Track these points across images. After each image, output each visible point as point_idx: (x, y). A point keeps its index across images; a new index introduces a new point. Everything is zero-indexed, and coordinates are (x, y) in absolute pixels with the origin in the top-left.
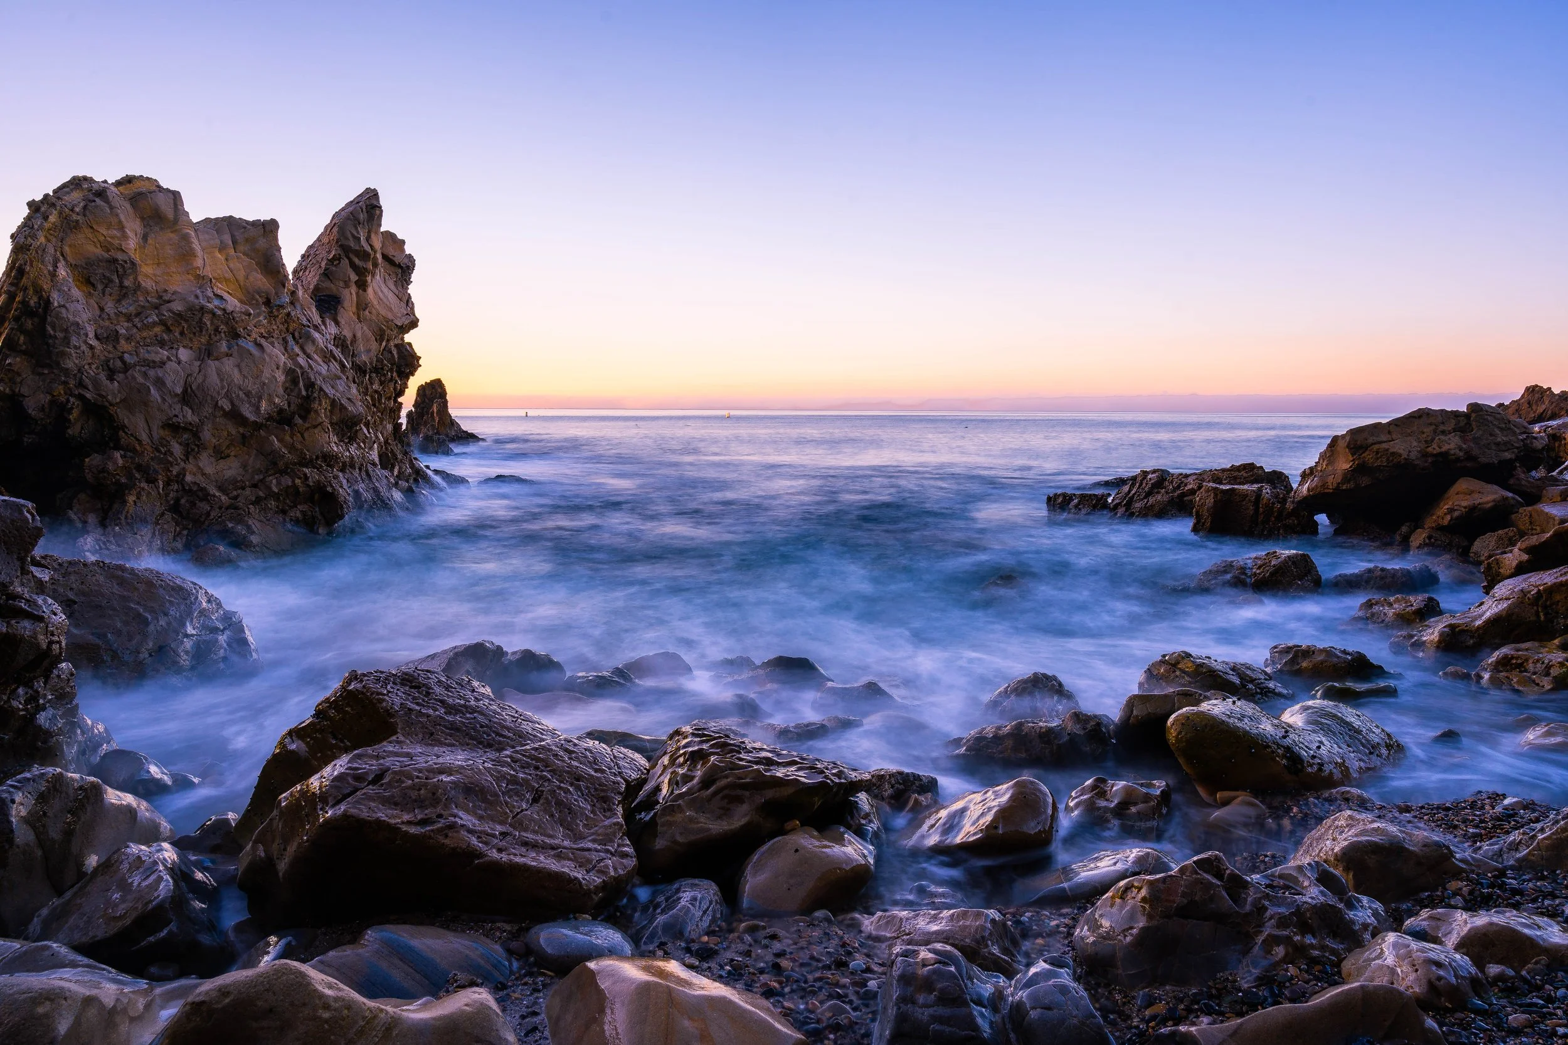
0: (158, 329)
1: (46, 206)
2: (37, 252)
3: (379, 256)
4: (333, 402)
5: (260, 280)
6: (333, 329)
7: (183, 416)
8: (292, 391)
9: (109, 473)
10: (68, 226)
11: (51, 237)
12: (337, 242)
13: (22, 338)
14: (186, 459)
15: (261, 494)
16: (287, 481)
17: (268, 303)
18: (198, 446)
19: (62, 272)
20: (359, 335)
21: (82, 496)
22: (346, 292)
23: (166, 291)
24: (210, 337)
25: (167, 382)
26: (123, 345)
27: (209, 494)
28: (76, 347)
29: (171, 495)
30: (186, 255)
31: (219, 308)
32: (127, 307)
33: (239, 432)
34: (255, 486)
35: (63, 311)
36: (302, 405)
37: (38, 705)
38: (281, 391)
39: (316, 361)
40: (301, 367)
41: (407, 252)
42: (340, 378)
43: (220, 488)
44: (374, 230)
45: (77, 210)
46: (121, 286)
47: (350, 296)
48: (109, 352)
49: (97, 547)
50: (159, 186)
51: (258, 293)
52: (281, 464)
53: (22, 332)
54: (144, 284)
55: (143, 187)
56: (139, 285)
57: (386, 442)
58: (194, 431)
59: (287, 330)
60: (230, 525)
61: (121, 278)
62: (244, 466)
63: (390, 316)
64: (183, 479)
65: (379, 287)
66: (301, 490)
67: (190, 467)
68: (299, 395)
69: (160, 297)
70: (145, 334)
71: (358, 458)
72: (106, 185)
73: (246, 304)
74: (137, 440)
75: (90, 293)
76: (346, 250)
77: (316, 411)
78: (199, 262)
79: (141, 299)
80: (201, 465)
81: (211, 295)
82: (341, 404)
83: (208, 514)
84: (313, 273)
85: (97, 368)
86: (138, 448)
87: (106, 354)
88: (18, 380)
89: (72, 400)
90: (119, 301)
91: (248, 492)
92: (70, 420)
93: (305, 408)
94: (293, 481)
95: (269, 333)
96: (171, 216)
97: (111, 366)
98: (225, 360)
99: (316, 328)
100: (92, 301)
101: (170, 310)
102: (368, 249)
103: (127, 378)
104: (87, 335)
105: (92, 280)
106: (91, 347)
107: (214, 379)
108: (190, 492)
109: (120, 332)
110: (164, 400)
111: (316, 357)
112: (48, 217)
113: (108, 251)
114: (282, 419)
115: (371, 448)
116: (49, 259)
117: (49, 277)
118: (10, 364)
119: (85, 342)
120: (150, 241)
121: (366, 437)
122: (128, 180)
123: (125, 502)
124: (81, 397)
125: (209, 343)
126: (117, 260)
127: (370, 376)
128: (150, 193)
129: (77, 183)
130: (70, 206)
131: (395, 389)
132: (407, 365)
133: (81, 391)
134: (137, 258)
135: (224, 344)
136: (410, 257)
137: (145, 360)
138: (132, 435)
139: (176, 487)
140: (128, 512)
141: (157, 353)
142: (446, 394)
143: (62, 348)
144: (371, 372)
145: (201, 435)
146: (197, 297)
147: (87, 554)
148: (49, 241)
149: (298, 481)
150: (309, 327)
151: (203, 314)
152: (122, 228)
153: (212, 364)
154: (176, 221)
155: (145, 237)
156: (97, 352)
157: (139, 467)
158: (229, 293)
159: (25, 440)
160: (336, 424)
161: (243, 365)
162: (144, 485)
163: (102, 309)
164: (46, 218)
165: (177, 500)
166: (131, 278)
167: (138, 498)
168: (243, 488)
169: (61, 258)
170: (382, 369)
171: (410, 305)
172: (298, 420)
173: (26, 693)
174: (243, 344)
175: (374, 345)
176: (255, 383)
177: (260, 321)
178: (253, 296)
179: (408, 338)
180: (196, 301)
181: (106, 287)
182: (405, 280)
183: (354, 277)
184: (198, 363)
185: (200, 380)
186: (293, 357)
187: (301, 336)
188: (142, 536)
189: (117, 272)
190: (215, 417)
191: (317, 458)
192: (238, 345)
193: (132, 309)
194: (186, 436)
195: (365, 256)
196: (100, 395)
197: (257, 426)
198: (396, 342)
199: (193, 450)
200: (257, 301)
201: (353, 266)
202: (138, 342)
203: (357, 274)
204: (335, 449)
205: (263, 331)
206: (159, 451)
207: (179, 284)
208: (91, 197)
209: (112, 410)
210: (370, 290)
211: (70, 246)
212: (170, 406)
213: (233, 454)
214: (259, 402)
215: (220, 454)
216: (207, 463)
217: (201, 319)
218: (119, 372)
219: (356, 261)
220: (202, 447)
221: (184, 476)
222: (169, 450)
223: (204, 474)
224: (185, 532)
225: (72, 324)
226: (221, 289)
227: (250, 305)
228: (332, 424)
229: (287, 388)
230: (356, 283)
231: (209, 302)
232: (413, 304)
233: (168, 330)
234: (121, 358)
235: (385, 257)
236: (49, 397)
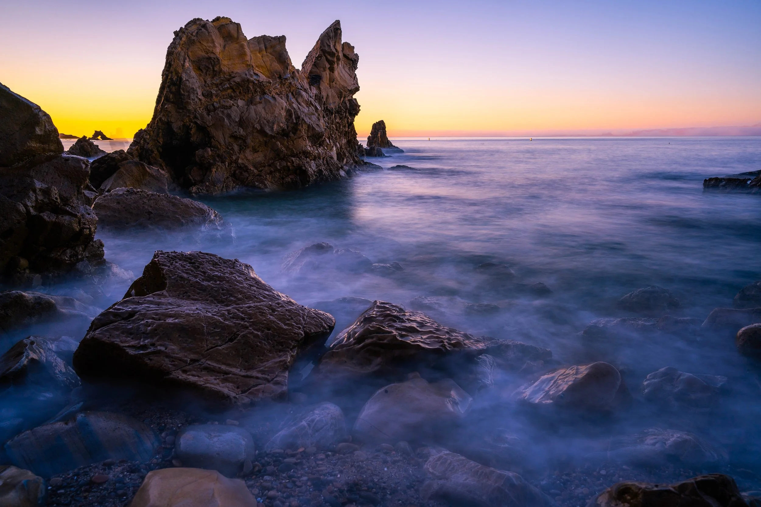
0: (229, 91)
1: (181, 33)
2: (176, 55)
3: (341, 55)
4: (309, 126)
5: (277, 66)
6: (314, 91)
7: (239, 132)
8: (289, 120)
9: (205, 158)
10: (191, 42)
11: (183, 48)
12: (320, 48)
13: (171, 96)
14: (240, 153)
15: (272, 169)
16: (284, 163)
17: (280, 77)
18: (245, 146)
19: (187, 64)
20: (330, 94)
21: (195, 168)
22: (324, 73)
23: (233, 72)
24: (253, 94)
25: (232, 116)
26: (215, 99)
27: (248, 169)
28: (193, 100)
29: (232, 169)
30: (242, 55)
31: (256, 80)
32: (217, 81)
33: (264, 140)
34: (269, 166)
35: (187, 82)
36: (294, 127)
37: (78, 259)
38: (284, 120)
39: (302, 106)
40: (294, 109)
41: (355, 53)
42: (314, 114)
43: (255, 167)
44: (337, 41)
45: (194, 34)
46: (214, 71)
47: (326, 75)
48: (208, 102)
49: (198, 191)
50: (231, 21)
51: (276, 73)
52: (282, 155)
53: (171, 93)
54: (223, 69)
55: (223, 22)
56: (221, 70)
57: (341, 147)
58: (243, 139)
59: (290, 90)
60: (257, 184)
61: (213, 66)
62: (265, 156)
63: (345, 85)
64: (238, 162)
65: (340, 70)
66: (290, 168)
67: (241, 156)
68: (292, 122)
69: (230, 75)
70: (224, 93)
71: (323, 154)
72: (207, 22)
73: (270, 78)
74: (219, 143)
75: (200, 74)
76: (324, 51)
77: (300, 130)
78: (248, 58)
79: (222, 76)
80: (246, 155)
81: (253, 74)
82: (313, 127)
83: (247, 178)
84: (310, 64)
85: (203, 109)
86: (219, 147)
87: (207, 103)
88: (170, 115)
89: (192, 124)
90: (213, 78)
91: (266, 168)
92: (191, 133)
93: (295, 129)
94: (287, 164)
95: (280, 92)
96: (236, 36)
97: (209, 109)
98: (258, 105)
99: (305, 90)
100: (201, 78)
101: (234, 82)
102: (334, 51)
103: (215, 114)
104: (197, 94)
105: (201, 67)
106: (200, 100)
107: (253, 114)
108: (240, 168)
109: (213, 92)
110: (230, 124)
111: (303, 104)
112: (182, 38)
113: (208, 53)
114: (284, 134)
115: (331, 149)
116: (181, 58)
117: (181, 67)
118: (166, 107)
119: (197, 97)
120: (226, 48)
121: (328, 144)
122: (218, 19)
123: (211, 171)
124: (196, 123)
125: (252, 97)
126: (211, 58)
127: (335, 115)
128: (226, 25)
129: (195, 21)
130: (191, 33)
131: (348, 122)
132: (353, 110)
133: (195, 120)
134: (220, 57)
135: (258, 97)
136: (357, 55)
137: (223, 105)
138: (217, 141)
139: (234, 165)
140: (212, 176)
141: (228, 102)
142: (385, 128)
143: (187, 100)
144: (336, 113)
145: (246, 141)
146: (246, 75)
147: (193, 194)
148: (182, 50)
149: (289, 164)
150: (301, 90)
151: (249, 83)
152: (213, 42)
153: (252, 107)
154: (238, 38)
155: (224, 47)
156: (203, 102)
157: (218, 156)
158: (261, 72)
159: (174, 142)
160: (311, 137)
161: (266, 107)
162: (219, 164)
163: (205, 82)
164: (181, 39)
165: (235, 171)
166: (218, 66)
167: (217, 170)
168: (264, 167)
169: (187, 58)
170: (341, 111)
171: (356, 79)
172: (291, 134)
173: (71, 252)
174: (266, 97)
175: (337, 100)
176: (272, 116)
177: (276, 86)
178: (274, 74)
179: (354, 96)
180: (246, 77)
181: (207, 71)
182: (354, 67)
183: (328, 66)
184: (247, 107)
185: (247, 115)
186: (291, 104)
187: (296, 94)
188: (218, 187)
189: (211, 64)
190: (253, 132)
191: (300, 153)
192: (264, 98)
193: (218, 81)
194: (240, 142)
195: (332, 54)
196: (203, 122)
197: (272, 137)
198: (349, 98)
199: (243, 148)
200: (275, 77)
201: (328, 60)
202: (221, 97)
203: (329, 64)
204: (309, 149)
205: (278, 91)
206: (228, 148)
207: (239, 69)
208: (200, 28)
209: (209, 129)
210: (336, 73)
211: (191, 52)
212: (233, 127)
213: (260, 150)
214: (273, 126)
215: (255, 151)
216: (249, 154)
217: (248, 85)
218: (212, 111)
219: (329, 57)
220: (247, 146)
221: (238, 160)
222: (233, 148)
223: (247, 160)
224: (238, 186)
225: (191, 89)
226: (257, 70)
227: (271, 78)
228: (308, 137)
229: (287, 119)
230: (329, 68)
231: (251, 77)
232: (357, 79)
233: (234, 91)
234: (213, 105)
235: (345, 56)
236: (182, 123)
